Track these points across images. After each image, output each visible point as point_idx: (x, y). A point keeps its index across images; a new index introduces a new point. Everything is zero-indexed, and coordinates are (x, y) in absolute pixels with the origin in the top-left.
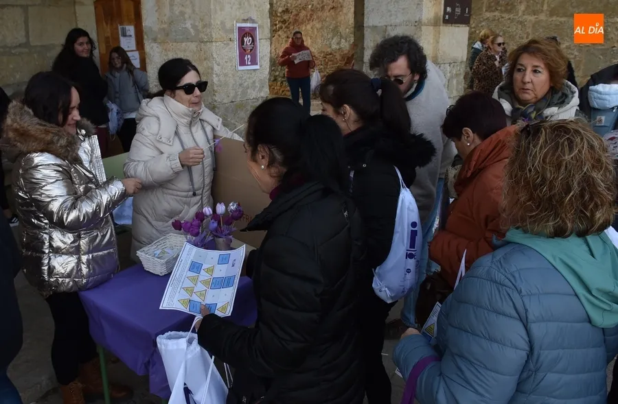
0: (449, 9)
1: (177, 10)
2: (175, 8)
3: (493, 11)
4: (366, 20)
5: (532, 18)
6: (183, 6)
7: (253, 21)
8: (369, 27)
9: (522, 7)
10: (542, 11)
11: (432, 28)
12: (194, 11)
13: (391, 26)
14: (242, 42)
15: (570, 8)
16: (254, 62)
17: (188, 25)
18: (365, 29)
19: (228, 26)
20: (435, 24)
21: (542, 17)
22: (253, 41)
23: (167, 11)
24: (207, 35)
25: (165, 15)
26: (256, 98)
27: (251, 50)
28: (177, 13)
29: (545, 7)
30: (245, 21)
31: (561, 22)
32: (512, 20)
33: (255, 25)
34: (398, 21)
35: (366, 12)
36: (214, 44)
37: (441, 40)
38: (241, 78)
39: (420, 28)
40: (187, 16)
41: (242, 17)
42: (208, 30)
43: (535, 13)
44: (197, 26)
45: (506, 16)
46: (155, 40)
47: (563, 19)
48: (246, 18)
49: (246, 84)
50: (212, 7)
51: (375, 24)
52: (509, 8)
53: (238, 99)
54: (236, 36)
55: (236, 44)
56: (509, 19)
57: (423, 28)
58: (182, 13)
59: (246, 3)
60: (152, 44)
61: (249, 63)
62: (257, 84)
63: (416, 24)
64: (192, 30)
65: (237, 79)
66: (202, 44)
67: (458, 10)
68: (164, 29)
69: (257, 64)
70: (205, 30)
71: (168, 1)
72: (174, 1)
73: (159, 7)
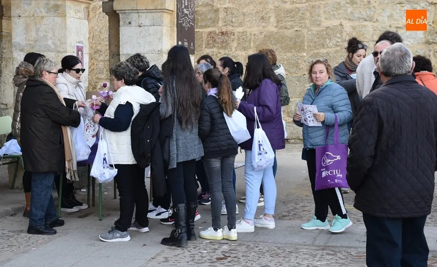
1: (41, 34)
2: (40, 33)
4: (121, 49)
6: (46, 32)
7: (82, 43)
8: (123, 54)
9: (235, 44)
10: (250, 48)
12: (54, 35)
14: (78, 54)
17: (50, 43)
18: (121, 56)
19: (73, 45)
22: (82, 54)
23: (33, 34)
24: (63, 48)
25: (32, 36)
29: (252, 44)
30: (79, 42)
33: (83, 45)
34: (145, 50)
35: (121, 44)
36: (67, 53)
39: (161, 55)
40: (49, 38)
41: (78, 40)
42: (64, 46)
44: (56, 43)
46: (22, 50)
50: (67, 34)
51: (128, 53)
58: (45, 36)
59: (79, 33)
60: (19, 53)
63: (159, 53)
64: (52, 46)
66: (59, 53)
67: (186, 44)
68: (30, 44)
70: (62, 45)
71: (35, 28)
72: (39, 29)
73: (27, 31)
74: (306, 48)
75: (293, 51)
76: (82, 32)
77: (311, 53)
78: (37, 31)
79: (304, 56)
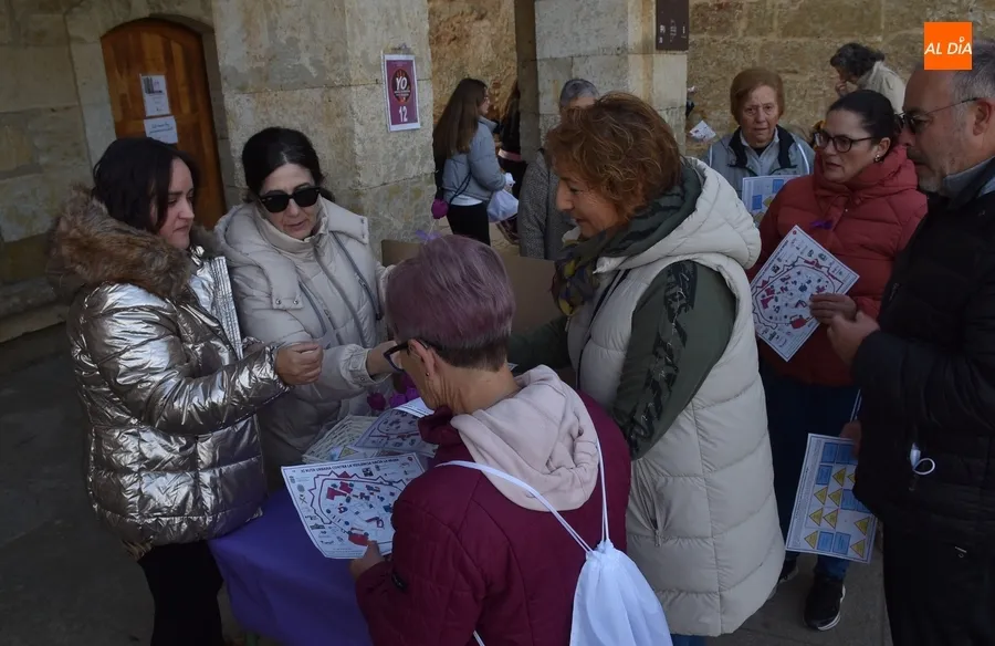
0: (662, 28)
1: (283, 36)
2: (280, 33)
3: (699, 32)
4: (538, 50)
5: (758, 40)
6: (293, 29)
7: (408, 51)
8: (544, 60)
9: (742, 25)
10: (772, 30)
11: (640, 57)
12: (314, 36)
13: (580, 56)
14: (393, 86)
15: (811, 24)
16: (412, 118)
17: (305, 60)
18: (539, 64)
19: (372, 58)
20: (645, 50)
21: (772, 38)
22: (409, 84)
23: (264, 38)
24: (340, 75)
25: (261, 46)
26: (419, 177)
27: (407, 98)
28: (283, 41)
29: (776, 24)
30: (396, 50)
31: (800, 44)
32: (730, 44)
33: (411, 58)
34: (589, 49)
35: (538, 39)
36: (353, 89)
37: (655, 75)
38: (394, 144)
39: (626, 58)
40: (301, 45)
41: (391, 45)
42: (343, 67)
43: (761, 32)
44: (321, 62)
45: (720, 38)
46: (242, 89)
47: (802, 40)
48: (397, 46)
49: (401, 154)
50: (348, 29)
51: (554, 56)
52: (724, 26)
53: (393, 180)
54: (384, 75)
55: (384, 89)
56: (725, 42)
57: (631, 57)
58: (292, 42)
59: (396, 22)
60: (238, 96)
61: (406, 120)
62: (417, 154)
63: (619, 52)
64: (312, 70)
65: (389, 146)
66: (332, 91)
67: (673, 29)
68: (259, 70)
69: (416, 121)
70: (335, 67)
71: (265, 21)
72: (276, 22)
73: (249, 33)
74: (883, 27)
75: (856, 33)
76: (405, 21)
77: (892, 37)
78: (272, 28)
79: (877, 42)
